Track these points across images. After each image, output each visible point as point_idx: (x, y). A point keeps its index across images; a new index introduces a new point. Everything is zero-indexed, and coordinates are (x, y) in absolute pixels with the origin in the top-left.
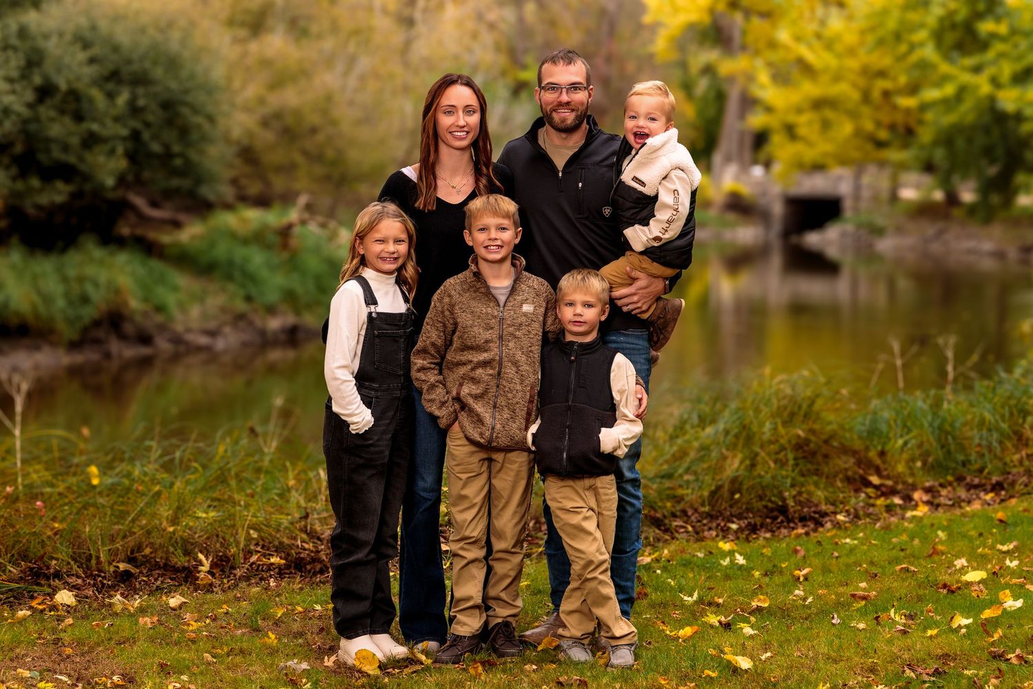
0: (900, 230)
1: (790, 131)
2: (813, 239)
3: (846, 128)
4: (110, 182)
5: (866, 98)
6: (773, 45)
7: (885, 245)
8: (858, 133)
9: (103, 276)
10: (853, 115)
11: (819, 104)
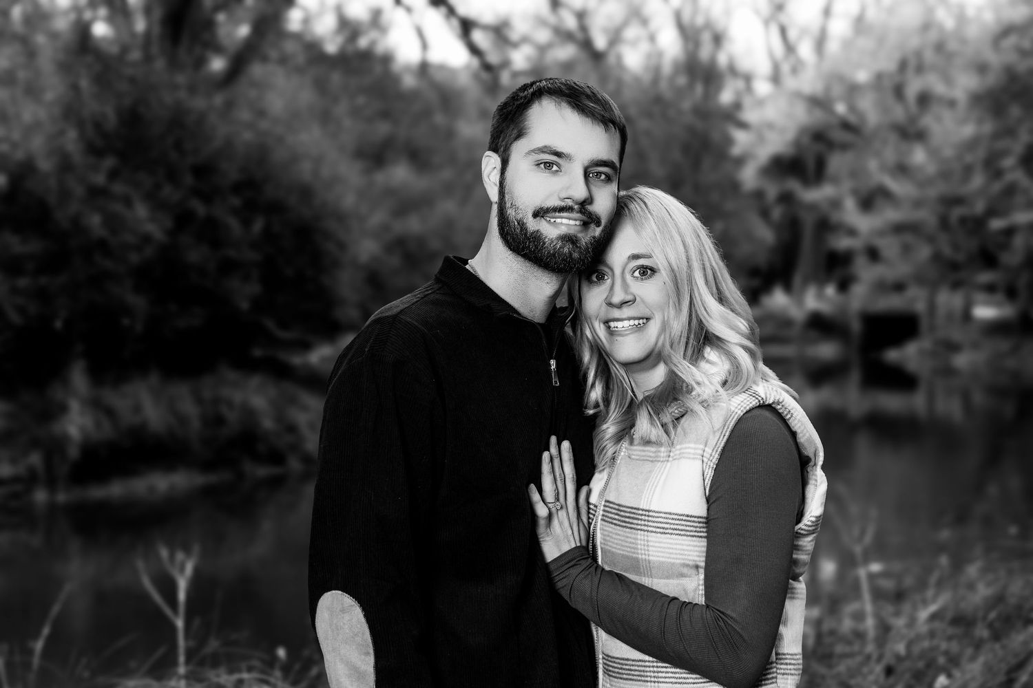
0: (975, 346)
1: (873, 254)
2: (892, 355)
3: (924, 252)
4: (245, 305)
5: (944, 223)
6: (854, 174)
7: (962, 361)
8: (937, 257)
9: (237, 397)
10: (931, 239)
11: (899, 229)
